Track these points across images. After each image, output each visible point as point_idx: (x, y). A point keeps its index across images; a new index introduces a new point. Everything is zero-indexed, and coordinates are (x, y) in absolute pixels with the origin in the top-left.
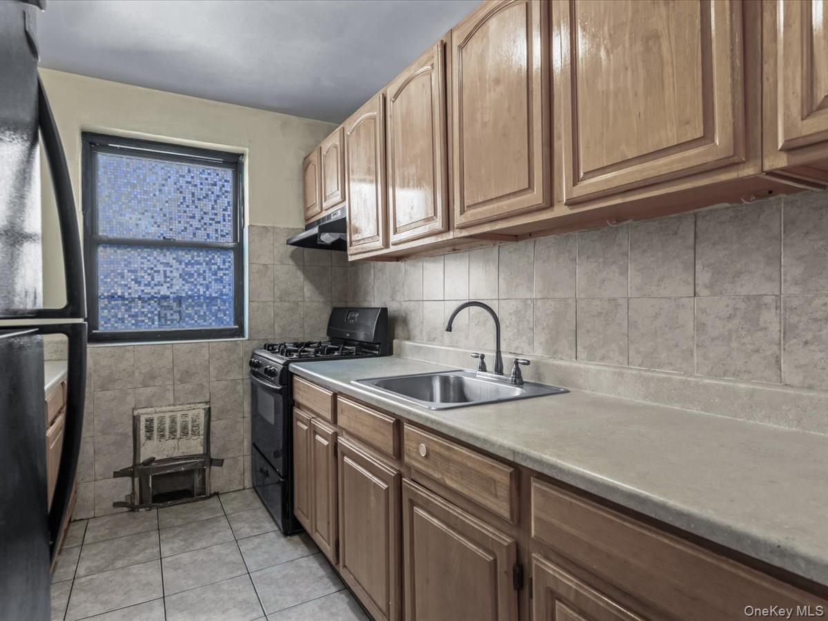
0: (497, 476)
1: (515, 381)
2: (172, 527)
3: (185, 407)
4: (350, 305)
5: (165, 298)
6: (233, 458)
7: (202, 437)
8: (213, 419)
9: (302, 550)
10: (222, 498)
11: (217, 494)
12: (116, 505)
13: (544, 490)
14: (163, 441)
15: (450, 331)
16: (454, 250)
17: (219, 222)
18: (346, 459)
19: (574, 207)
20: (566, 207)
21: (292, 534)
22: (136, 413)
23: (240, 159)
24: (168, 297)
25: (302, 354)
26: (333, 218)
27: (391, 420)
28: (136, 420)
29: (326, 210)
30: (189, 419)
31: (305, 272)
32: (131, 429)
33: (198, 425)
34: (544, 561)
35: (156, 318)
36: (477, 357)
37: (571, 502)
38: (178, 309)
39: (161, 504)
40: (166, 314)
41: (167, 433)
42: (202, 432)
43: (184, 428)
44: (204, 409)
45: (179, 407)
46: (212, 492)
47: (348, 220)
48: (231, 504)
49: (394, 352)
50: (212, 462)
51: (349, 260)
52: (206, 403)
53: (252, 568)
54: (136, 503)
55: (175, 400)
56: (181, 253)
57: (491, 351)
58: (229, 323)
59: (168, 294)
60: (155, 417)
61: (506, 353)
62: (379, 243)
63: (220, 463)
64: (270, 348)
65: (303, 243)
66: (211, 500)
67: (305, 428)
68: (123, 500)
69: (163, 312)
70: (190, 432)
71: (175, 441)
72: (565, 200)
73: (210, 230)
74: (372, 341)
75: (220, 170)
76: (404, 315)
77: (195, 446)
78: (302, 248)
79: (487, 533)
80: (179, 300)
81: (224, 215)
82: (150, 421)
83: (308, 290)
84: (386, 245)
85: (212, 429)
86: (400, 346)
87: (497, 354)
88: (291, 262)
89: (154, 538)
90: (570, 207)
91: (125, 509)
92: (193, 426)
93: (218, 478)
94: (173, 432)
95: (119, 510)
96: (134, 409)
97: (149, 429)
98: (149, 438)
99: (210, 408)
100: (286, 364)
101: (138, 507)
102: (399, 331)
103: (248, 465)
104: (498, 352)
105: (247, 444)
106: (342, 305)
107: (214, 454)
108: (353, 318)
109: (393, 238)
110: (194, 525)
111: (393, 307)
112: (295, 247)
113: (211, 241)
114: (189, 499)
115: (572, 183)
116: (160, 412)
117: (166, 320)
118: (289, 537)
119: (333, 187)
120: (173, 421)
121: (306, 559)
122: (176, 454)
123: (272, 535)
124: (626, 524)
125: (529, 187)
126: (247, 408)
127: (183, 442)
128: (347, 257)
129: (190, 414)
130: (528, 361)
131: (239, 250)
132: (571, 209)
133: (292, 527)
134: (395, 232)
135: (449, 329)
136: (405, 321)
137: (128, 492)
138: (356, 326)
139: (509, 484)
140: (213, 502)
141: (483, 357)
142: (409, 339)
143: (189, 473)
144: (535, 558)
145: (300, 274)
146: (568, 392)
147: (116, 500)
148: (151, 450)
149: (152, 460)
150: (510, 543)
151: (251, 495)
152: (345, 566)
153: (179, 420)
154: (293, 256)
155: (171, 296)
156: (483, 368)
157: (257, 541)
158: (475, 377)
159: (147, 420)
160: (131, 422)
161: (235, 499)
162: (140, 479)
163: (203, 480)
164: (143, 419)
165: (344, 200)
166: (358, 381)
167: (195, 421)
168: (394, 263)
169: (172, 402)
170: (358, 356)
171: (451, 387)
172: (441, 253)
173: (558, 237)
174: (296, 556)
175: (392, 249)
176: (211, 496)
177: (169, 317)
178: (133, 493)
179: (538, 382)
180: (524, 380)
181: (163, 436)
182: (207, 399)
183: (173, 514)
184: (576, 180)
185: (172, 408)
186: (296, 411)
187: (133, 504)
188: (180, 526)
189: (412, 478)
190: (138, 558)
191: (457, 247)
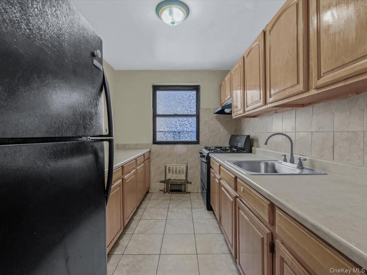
0: (265, 204)
1: (299, 167)
2: (174, 200)
3: (179, 165)
4: (239, 134)
5: (175, 132)
6: (195, 182)
7: (185, 174)
8: (188, 169)
9: (212, 216)
10: (191, 194)
11: (189, 193)
12: (160, 190)
13: (280, 214)
14: (173, 174)
15: (267, 144)
16: (276, 112)
17: (191, 108)
18: (222, 188)
19: (318, 90)
20: (315, 90)
21: (210, 210)
22: (165, 165)
23: (199, 87)
24: (176, 131)
25: (215, 150)
26: (228, 103)
27: (234, 176)
28: (165, 167)
29: (227, 101)
30: (181, 168)
31: (221, 123)
32: (164, 169)
33: (184, 171)
34: (280, 244)
35: (172, 138)
36: (283, 156)
37: (290, 222)
38: (179, 135)
39: (172, 193)
40: (175, 137)
41: (174, 172)
42: (185, 173)
43: (179, 171)
44: (186, 166)
45: (178, 165)
46: (188, 192)
47: (232, 104)
48: (193, 197)
49: (252, 152)
50: (188, 182)
51: (233, 118)
52: (187, 164)
53: (194, 218)
54: (166, 191)
55: (177, 162)
56: (179, 118)
57: (289, 153)
58: (194, 139)
59: (176, 130)
60: (171, 167)
61: (295, 154)
62: (242, 112)
63: (191, 183)
64: (206, 148)
65: (218, 113)
66: (187, 194)
67: (213, 175)
68: (162, 189)
69: (174, 136)
70: (181, 172)
71: (177, 175)
72: (314, 87)
73: (189, 111)
74: (243, 147)
75: (192, 92)
76: (257, 138)
77: (183, 177)
78: (219, 115)
79: (261, 226)
80: (179, 133)
81: (193, 105)
82: (170, 168)
83: (222, 129)
84: (244, 112)
85: (188, 172)
86: (255, 149)
87: (291, 155)
88: (216, 120)
89: (169, 201)
90: (317, 90)
91: (163, 192)
92: (182, 171)
93: (189, 188)
94: (176, 172)
95: (161, 192)
96: (165, 164)
97: (169, 170)
98: (169, 173)
99: (187, 166)
100: (208, 154)
101: (166, 192)
102: (255, 144)
103: (200, 185)
104: (292, 154)
105: (199, 179)
106: (235, 134)
107: (189, 180)
108: (237, 139)
109: (247, 109)
110: (180, 200)
111: (252, 135)
112: (217, 115)
113: (189, 113)
114: (181, 193)
115: (317, 79)
116: (172, 165)
117: (175, 138)
118: (209, 211)
119: (228, 92)
120: (176, 168)
121: (213, 219)
122: (177, 179)
123: (203, 209)
124: (312, 238)
125: (298, 83)
126: (200, 167)
127: (179, 175)
128: (232, 117)
129: (181, 167)
130: (305, 159)
131: (198, 116)
132: (318, 91)
133: (210, 208)
134: (247, 107)
135: (266, 144)
136: (257, 140)
137: (163, 187)
138: (238, 142)
139: (268, 208)
140: (188, 195)
141: (285, 156)
142: (258, 147)
143: (181, 185)
144: (277, 242)
145: (219, 124)
146: (326, 174)
147: (160, 189)
148: (170, 176)
149: (170, 179)
150: (269, 233)
151: (200, 195)
152: (222, 225)
153: (178, 168)
154: (216, 117)
155: (177, 131)
156: (285, 160)
157: (198, 210)
158: (281, 164)
159: (169, 168)
160: (164, 167)
161: (195, 195)
162: (167, 184)
163: (185, 187)
164: (167, 167)
165: (231, 97)
166: (227, 161)
167: (183, 169)
168: (253, 119)
169: (176, 163)
170: (237, 152)
171: (269, 167)
172: (271, 114)
173: (325, 104)
174: (209, 218)
175: (247, 113)
176: (187, 193)
177: (176, 137)
178: (165, 188)
179: (312, 168)
180: (304, 167)
181: (173, 173)
182: (187, 163)
183: (175, 196)
184: (319, 77)
185: (176, 165)
186: (211, 169)
187: (165, 191)
188: (176, 200)
189: (241, 199)
190: (163, 207)
191: (277, 111)
